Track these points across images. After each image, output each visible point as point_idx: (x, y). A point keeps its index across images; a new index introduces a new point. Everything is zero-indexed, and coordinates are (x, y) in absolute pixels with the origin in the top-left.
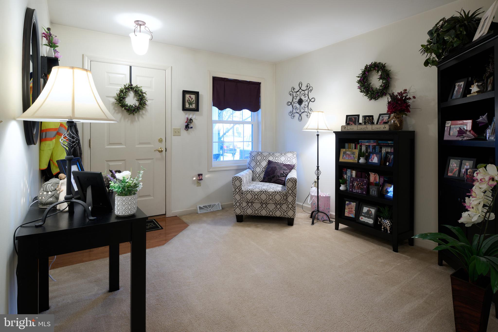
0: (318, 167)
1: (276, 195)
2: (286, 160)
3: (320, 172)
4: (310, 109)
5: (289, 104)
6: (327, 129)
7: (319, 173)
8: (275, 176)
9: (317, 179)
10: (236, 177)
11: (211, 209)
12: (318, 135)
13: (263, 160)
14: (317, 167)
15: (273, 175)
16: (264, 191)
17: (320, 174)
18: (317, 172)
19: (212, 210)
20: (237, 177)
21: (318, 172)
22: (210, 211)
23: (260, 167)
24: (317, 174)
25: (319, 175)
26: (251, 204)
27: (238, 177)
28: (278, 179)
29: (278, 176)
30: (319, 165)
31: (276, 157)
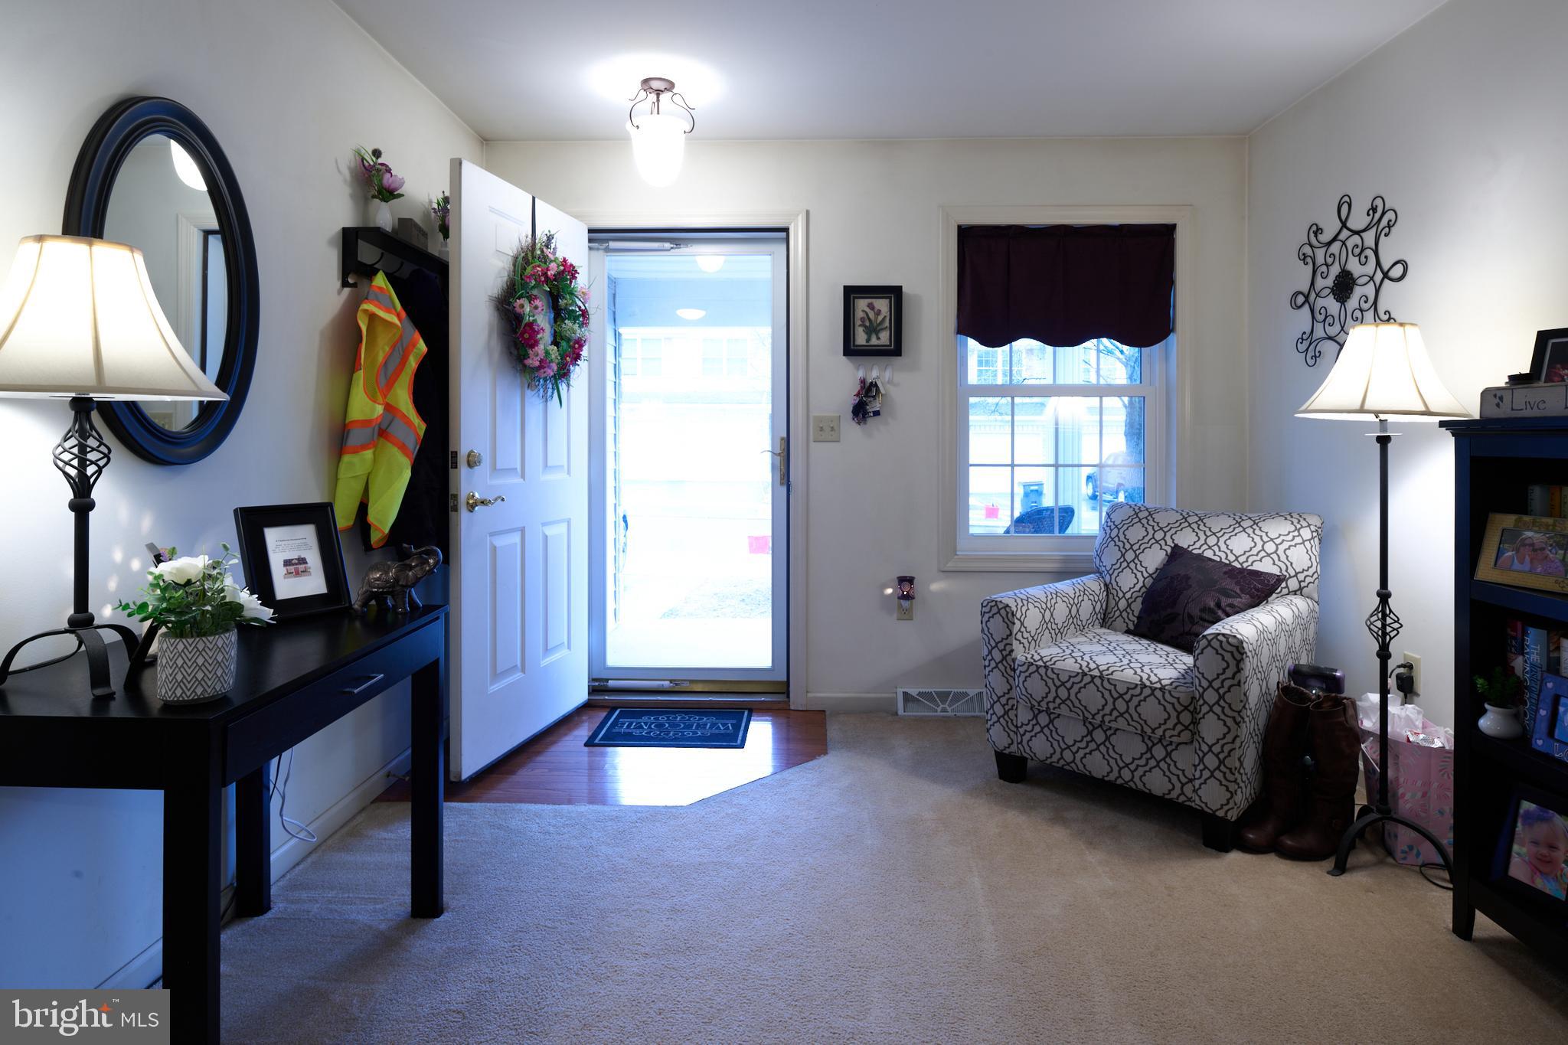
0: (1384, 596)
1: (1145, 700)
2: (1254, 551)
3: (1396, 625)
4: (1387, 317)
5: (1300, 299)
6: (1422, 408)
7: (1388, 629)
8: (1179, 614)
9: (1378, 655)
10: (994, 603)
11: (949, 709)
12: (1384, 441)
13: (1153, 541)
14: (1379, 594)
15: (1169, 611)
16: (1096, 673)
17: (1392, 634)
18: (1379, 624)
19: (953, 711)
20: (996, 605)
21: (1384, 626)
22: (942, 714)
23: (1135, 571)
24: (1380, 633)
25: (1388, 638)
26: (1047, 717)
27: (1001, 602)
28: (1187, 629)
29: (1190, 617)
30: (1391, 587)
31: (1209, 533)
